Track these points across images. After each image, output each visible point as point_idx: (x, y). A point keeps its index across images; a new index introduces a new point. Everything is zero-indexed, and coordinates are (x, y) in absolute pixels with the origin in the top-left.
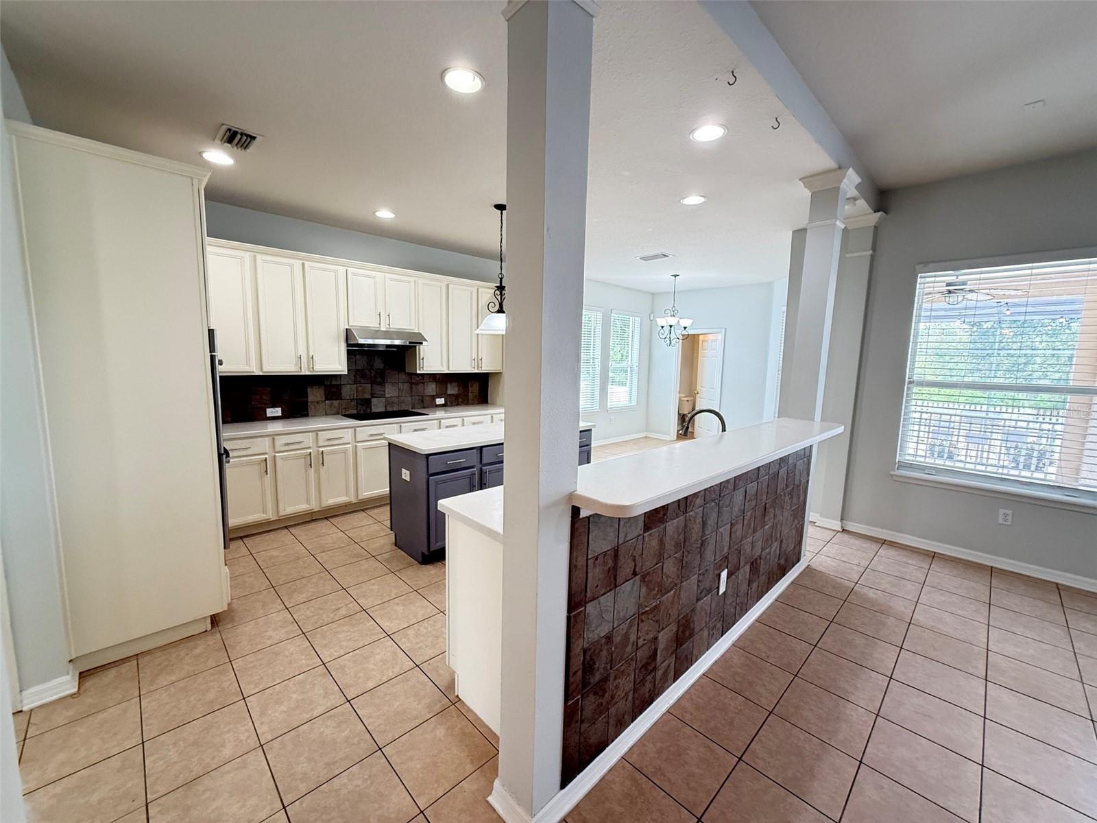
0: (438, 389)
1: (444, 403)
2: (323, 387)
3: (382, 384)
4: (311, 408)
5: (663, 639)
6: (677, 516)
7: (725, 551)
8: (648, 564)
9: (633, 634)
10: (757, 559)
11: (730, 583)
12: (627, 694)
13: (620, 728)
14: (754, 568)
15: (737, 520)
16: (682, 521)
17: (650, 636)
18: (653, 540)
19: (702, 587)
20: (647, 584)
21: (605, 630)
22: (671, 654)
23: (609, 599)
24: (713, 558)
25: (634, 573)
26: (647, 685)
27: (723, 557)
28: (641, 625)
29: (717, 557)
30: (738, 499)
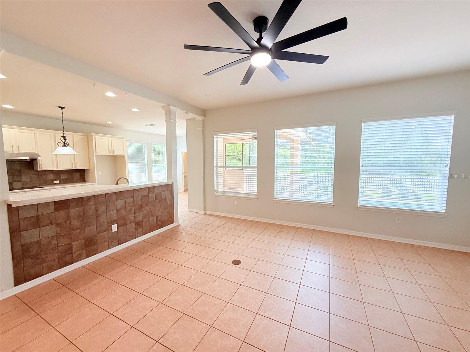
0: (55, 177)
1: (59, 182)
3: (20, 176)
5: (75, 244)
6: (76, 207)
7: (115, 218)
8: (60, 221)
9: (54, 242)
10: (139, 222)
11: (121, 228)
12: (54, 260)
13: (51, 270)
14: (138, 224)
15: (120, 209)
16: (80, 209)
17: (67, 243)
18: (62, 214)
19: (100, 229)
20: (60, 227)
21: (35, 240)
22: (83, 249)
23: (36, 231)
24: (106, 221)
25: (51, 224)
26: (68, 258)
27: (113, 220)
28: (59, 239)
29: (109, 220)
30: (120, 203)
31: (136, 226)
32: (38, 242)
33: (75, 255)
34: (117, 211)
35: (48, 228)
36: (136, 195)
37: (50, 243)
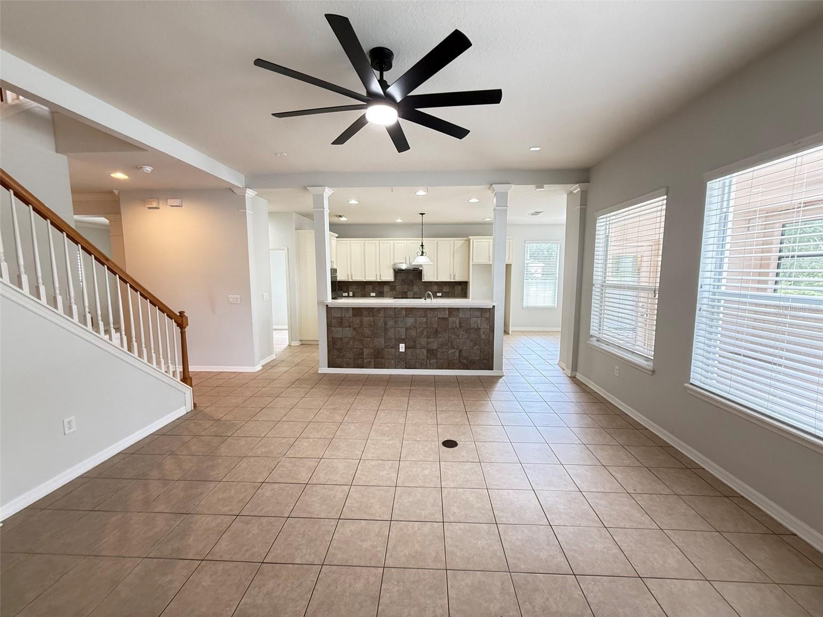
0: (437, 288)
2: (389, 286)
3: (412, 285)
4: (385, 293)
5: (366, 351)
6: (368, 317)
7: (403, 337)
8: (356, 326)
9: (351, 343)
10: (432, 350)
11: (409, 351)
12: (350, 359)
13: (348, 366)
14: (431, 353)
15: (410, 328)
16: (372, 319)
17: (359, 347)
18: (357, 320)
19: (388, 344)
20: (356, 331)
21: (339, 336)
22: (372, 358)
23: (340, 329)
24: (394, 337)
25: (350, 326)
26: (360, 361)
27: (402, 339)
28: (354, 342)
29: (397, 337)
30: (410, 321)
31: (428, 355)
32: (341, 339)
33: (366, 361)
34: (407, 329)
35: (348, 329)
36: (430, 315)
37: (348, 342)
